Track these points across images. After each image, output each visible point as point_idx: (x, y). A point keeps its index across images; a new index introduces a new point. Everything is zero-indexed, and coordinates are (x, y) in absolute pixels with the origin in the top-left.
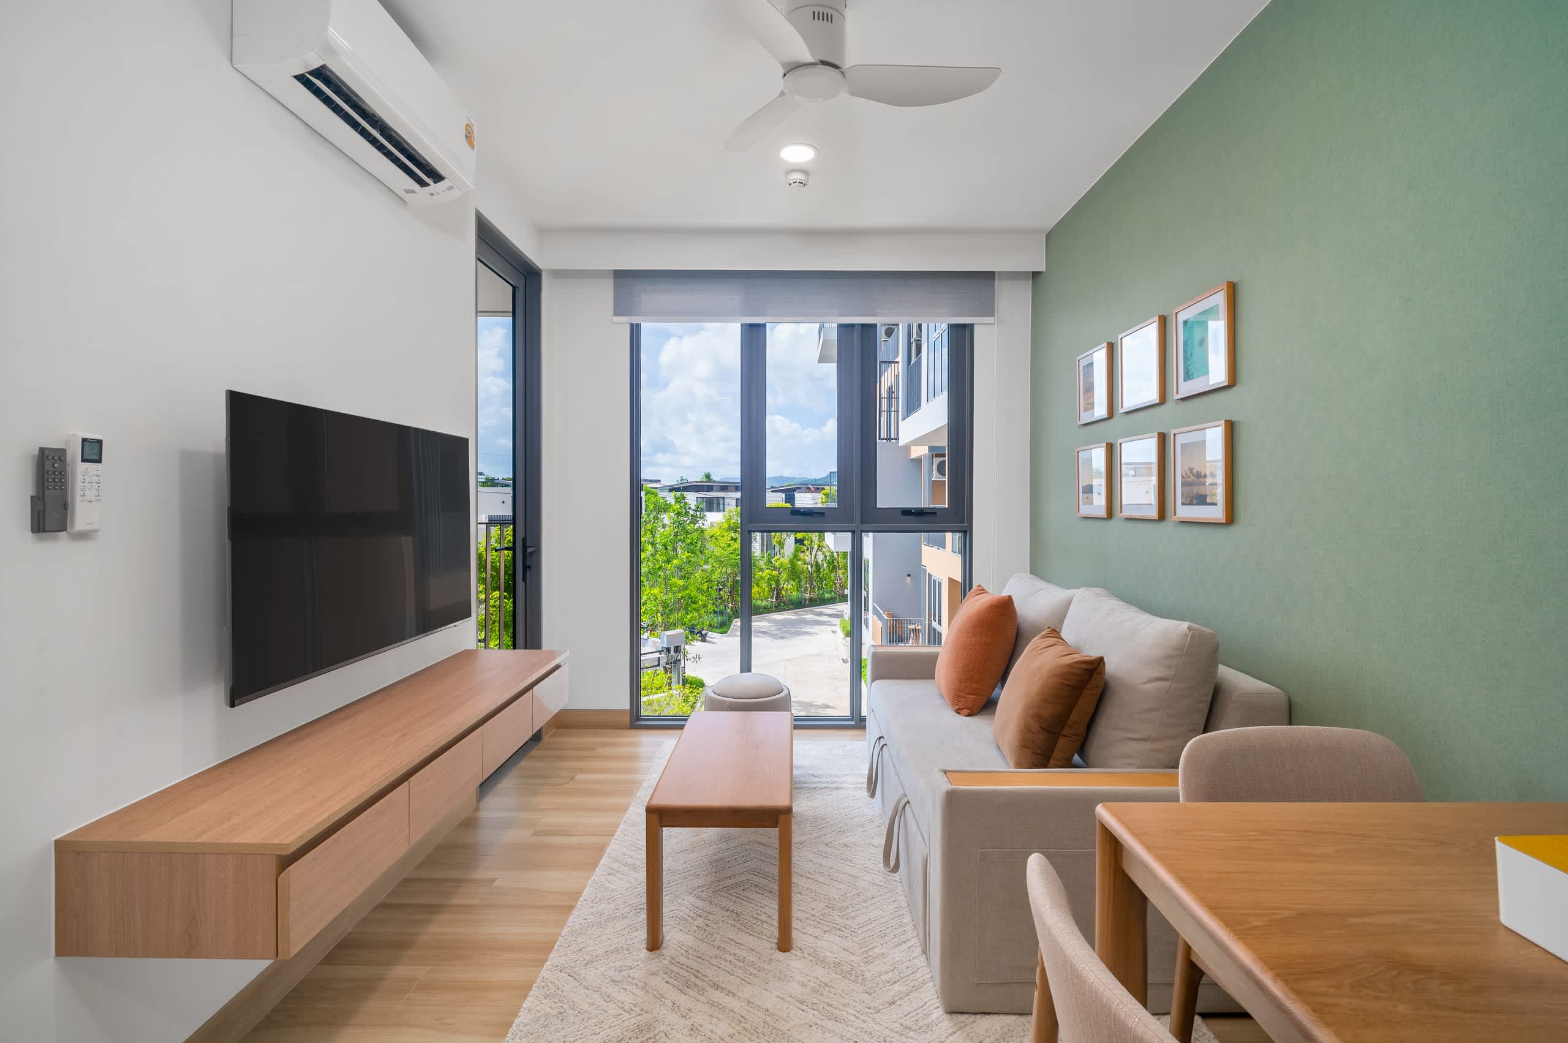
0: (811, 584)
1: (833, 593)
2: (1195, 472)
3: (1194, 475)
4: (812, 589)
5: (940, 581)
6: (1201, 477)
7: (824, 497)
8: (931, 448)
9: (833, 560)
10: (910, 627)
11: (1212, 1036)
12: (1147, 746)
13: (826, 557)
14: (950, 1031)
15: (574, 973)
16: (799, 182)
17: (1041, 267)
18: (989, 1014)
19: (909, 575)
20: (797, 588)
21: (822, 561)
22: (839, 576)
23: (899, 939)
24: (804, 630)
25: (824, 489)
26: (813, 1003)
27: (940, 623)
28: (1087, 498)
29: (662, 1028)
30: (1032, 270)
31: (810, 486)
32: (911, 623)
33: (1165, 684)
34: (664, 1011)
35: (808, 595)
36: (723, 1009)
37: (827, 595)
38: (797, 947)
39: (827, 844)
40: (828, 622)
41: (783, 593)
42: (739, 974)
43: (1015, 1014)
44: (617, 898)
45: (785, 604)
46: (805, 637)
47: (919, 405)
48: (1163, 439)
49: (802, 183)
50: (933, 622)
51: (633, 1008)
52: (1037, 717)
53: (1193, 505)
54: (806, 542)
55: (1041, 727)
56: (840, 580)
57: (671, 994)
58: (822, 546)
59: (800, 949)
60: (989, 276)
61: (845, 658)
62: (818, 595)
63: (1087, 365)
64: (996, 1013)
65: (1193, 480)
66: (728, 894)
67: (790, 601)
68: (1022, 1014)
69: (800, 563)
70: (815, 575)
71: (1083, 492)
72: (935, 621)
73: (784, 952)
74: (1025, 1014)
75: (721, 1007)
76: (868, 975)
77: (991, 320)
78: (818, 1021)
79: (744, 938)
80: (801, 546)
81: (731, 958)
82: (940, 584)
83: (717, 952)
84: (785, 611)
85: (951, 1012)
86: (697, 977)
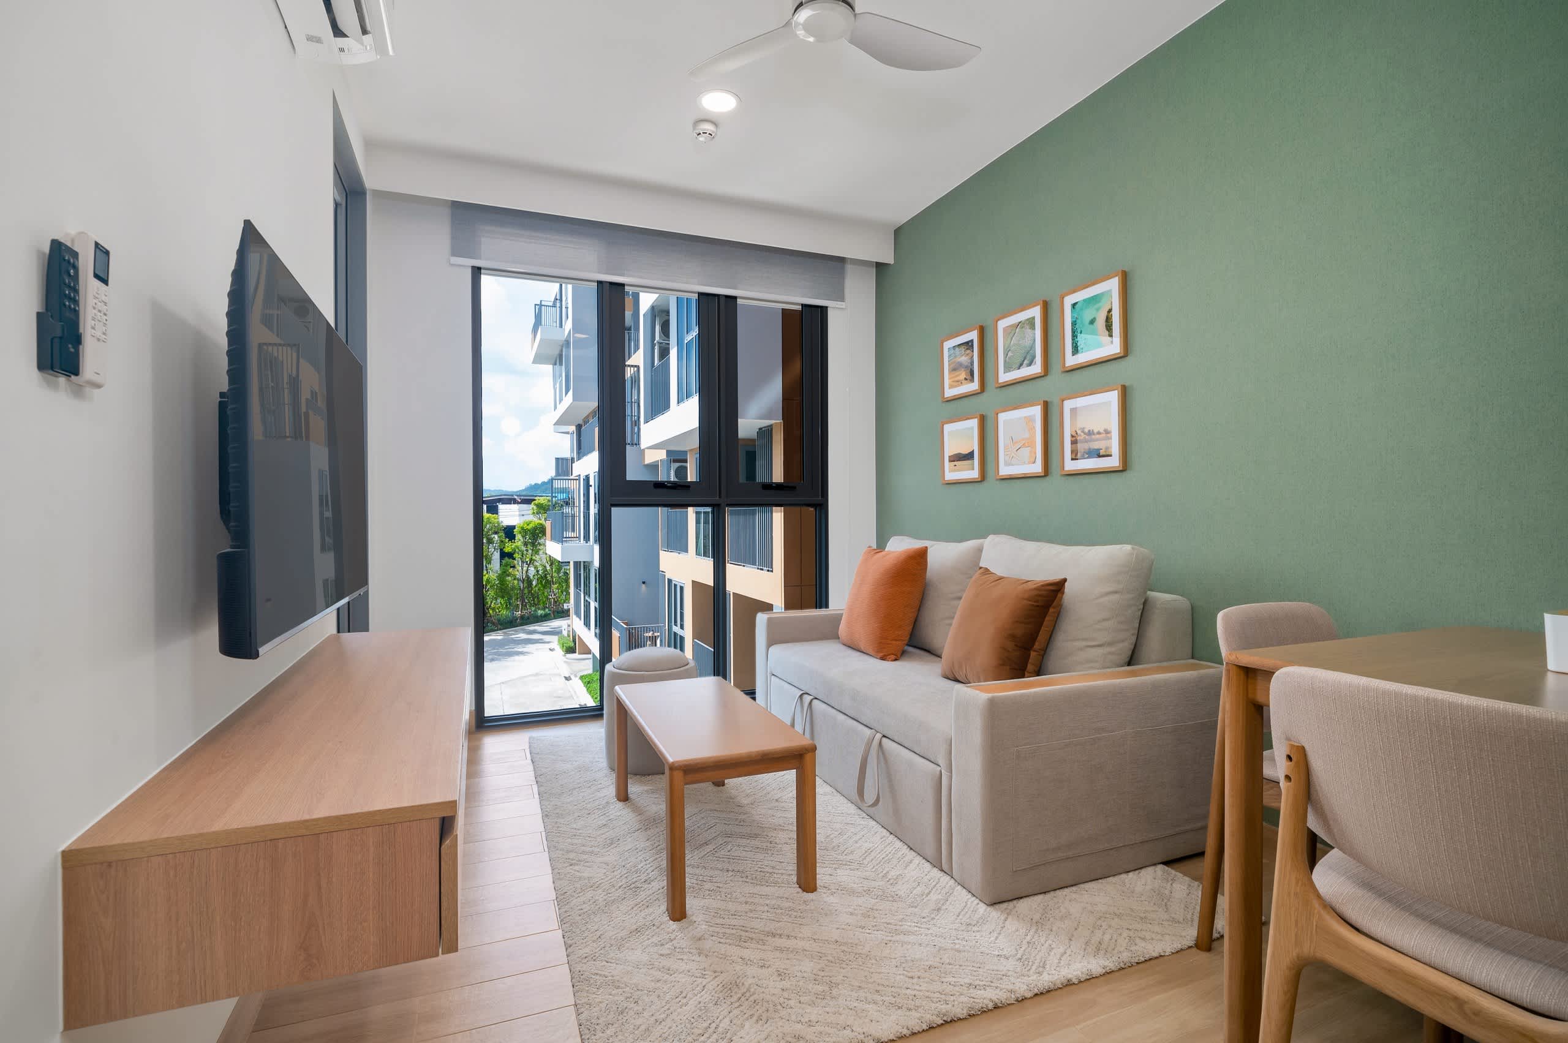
0: (523, 601)
1: (547, 610)
2: (1086, 431)
3: (1085, 434)
4: (524, 606)
5: (682, 585)
6: (1094, 434)
7: (535, 508)
8: (669, 453)
9: (546, 575)
10: (646, 635)
11: (1182, 875)
12: (1107, 649)
13: (538, 571)
14: (1003, 918)
15: (612, 958)
16: (710, 134)
17: (888, 258)
18: (1021, 898)
19: (644, 583)
20: (507, 605)
21: (534, 576)
22: (553, 591)
23: (904, 861)
24: (516, 649)
25: (535, 500)
26: (873, 926)
27: (682, 627)
28: (955, 466)
29: (750, 981)
30: (875, 261)
31: (516, 497)
32: (648, 630)
33: (1116, 597)
34: (738, 968)
35: (520, 613)
36: (795, 951)
37: (540, 612)
38: (820, 886)
39: (777, 800)
40: (541, 639)
41: (491, 612)
42: (785, 919)
43: (1041, 893)
44: (600, 884)
45: (493, 624)
46: (516, 658)
47: (666, 407)
48: (1046, 407)
49: (711, 135)
50: (674, 627)
51: (704, 973)
52: (1012, 637)
53: (1085, 458)
54: (516, 555)
55: (1016, 645)
56: (554, 595)
57: (735, 952)
58: (534, 560)
59: (824, 887)
60: (842, 260)
61: (567, 676)
62: (530, 612)
63: (954, 347)
64: (1026, 897)
65: (1085, 437)
66: (716, 857)
67: (499, 620)
68: (1045, 893)
69: (509, 578)
70: (526, 591)
71: (950, 461)
72: (676, 625)
73: (812, 892)
74: (1048, 892)
75: (791, 949)
76: (901, 893)
77: (842, 305)
78: (889, 938)
79: (765, 890)
80: (511, 560)
81: (766, 908)
82: (682, 588)
83: (748, 907)
84: (494, 631)
85: (993, 904)
86: (747, 931)
